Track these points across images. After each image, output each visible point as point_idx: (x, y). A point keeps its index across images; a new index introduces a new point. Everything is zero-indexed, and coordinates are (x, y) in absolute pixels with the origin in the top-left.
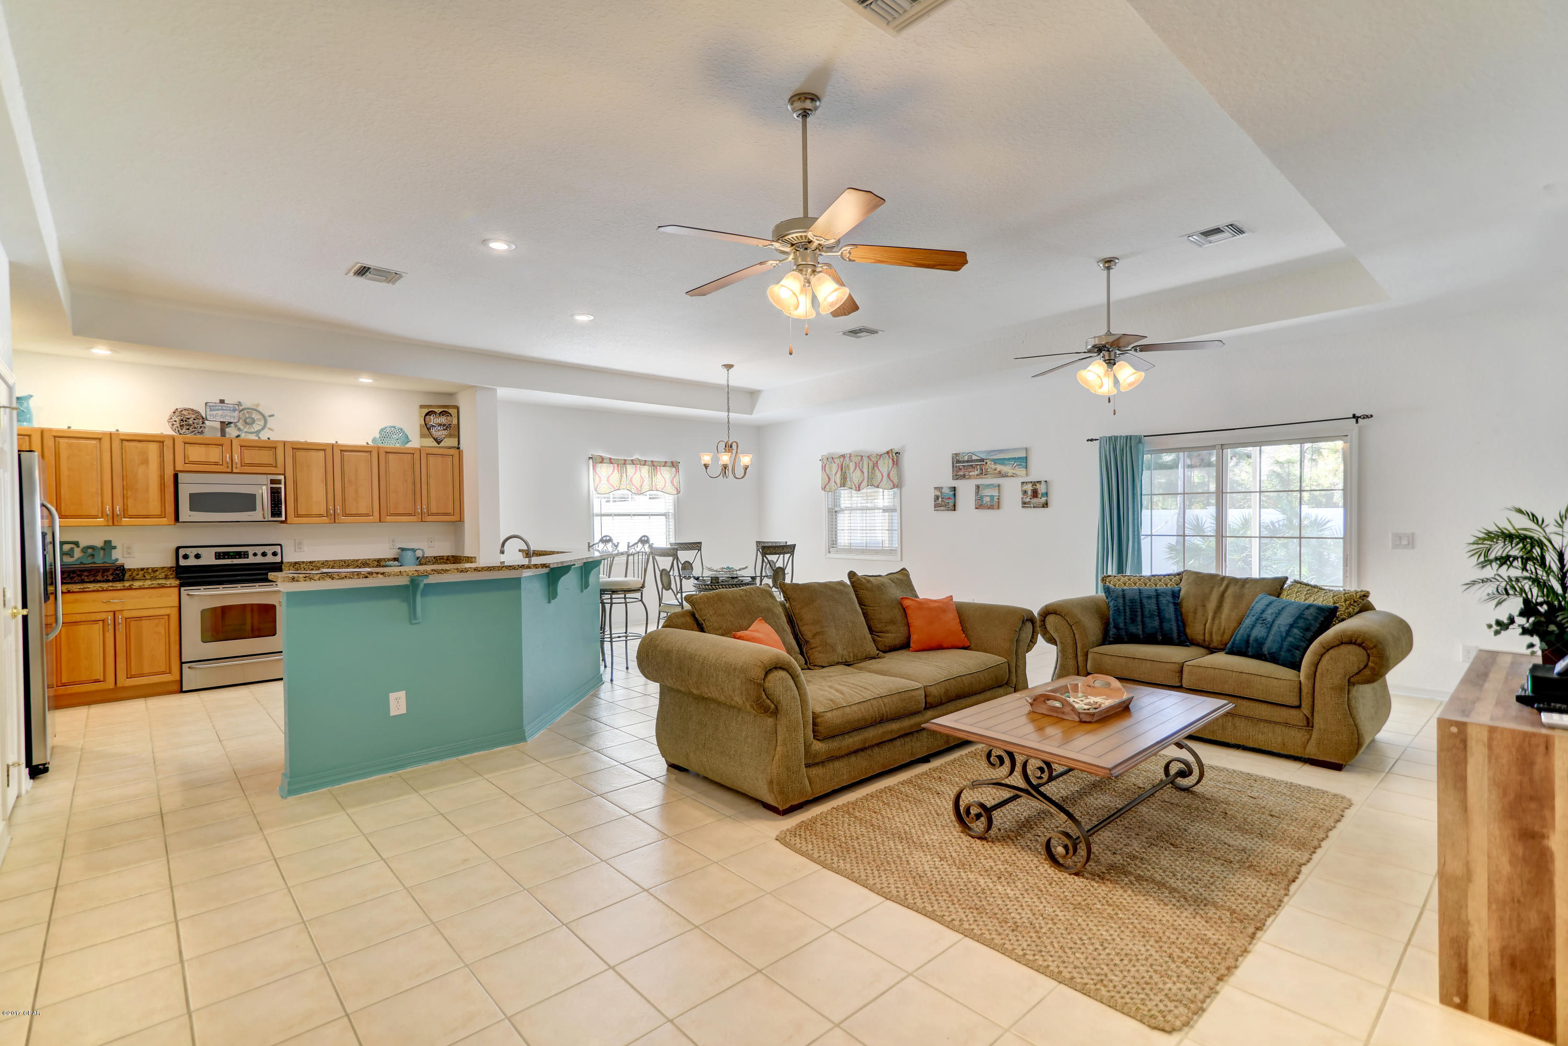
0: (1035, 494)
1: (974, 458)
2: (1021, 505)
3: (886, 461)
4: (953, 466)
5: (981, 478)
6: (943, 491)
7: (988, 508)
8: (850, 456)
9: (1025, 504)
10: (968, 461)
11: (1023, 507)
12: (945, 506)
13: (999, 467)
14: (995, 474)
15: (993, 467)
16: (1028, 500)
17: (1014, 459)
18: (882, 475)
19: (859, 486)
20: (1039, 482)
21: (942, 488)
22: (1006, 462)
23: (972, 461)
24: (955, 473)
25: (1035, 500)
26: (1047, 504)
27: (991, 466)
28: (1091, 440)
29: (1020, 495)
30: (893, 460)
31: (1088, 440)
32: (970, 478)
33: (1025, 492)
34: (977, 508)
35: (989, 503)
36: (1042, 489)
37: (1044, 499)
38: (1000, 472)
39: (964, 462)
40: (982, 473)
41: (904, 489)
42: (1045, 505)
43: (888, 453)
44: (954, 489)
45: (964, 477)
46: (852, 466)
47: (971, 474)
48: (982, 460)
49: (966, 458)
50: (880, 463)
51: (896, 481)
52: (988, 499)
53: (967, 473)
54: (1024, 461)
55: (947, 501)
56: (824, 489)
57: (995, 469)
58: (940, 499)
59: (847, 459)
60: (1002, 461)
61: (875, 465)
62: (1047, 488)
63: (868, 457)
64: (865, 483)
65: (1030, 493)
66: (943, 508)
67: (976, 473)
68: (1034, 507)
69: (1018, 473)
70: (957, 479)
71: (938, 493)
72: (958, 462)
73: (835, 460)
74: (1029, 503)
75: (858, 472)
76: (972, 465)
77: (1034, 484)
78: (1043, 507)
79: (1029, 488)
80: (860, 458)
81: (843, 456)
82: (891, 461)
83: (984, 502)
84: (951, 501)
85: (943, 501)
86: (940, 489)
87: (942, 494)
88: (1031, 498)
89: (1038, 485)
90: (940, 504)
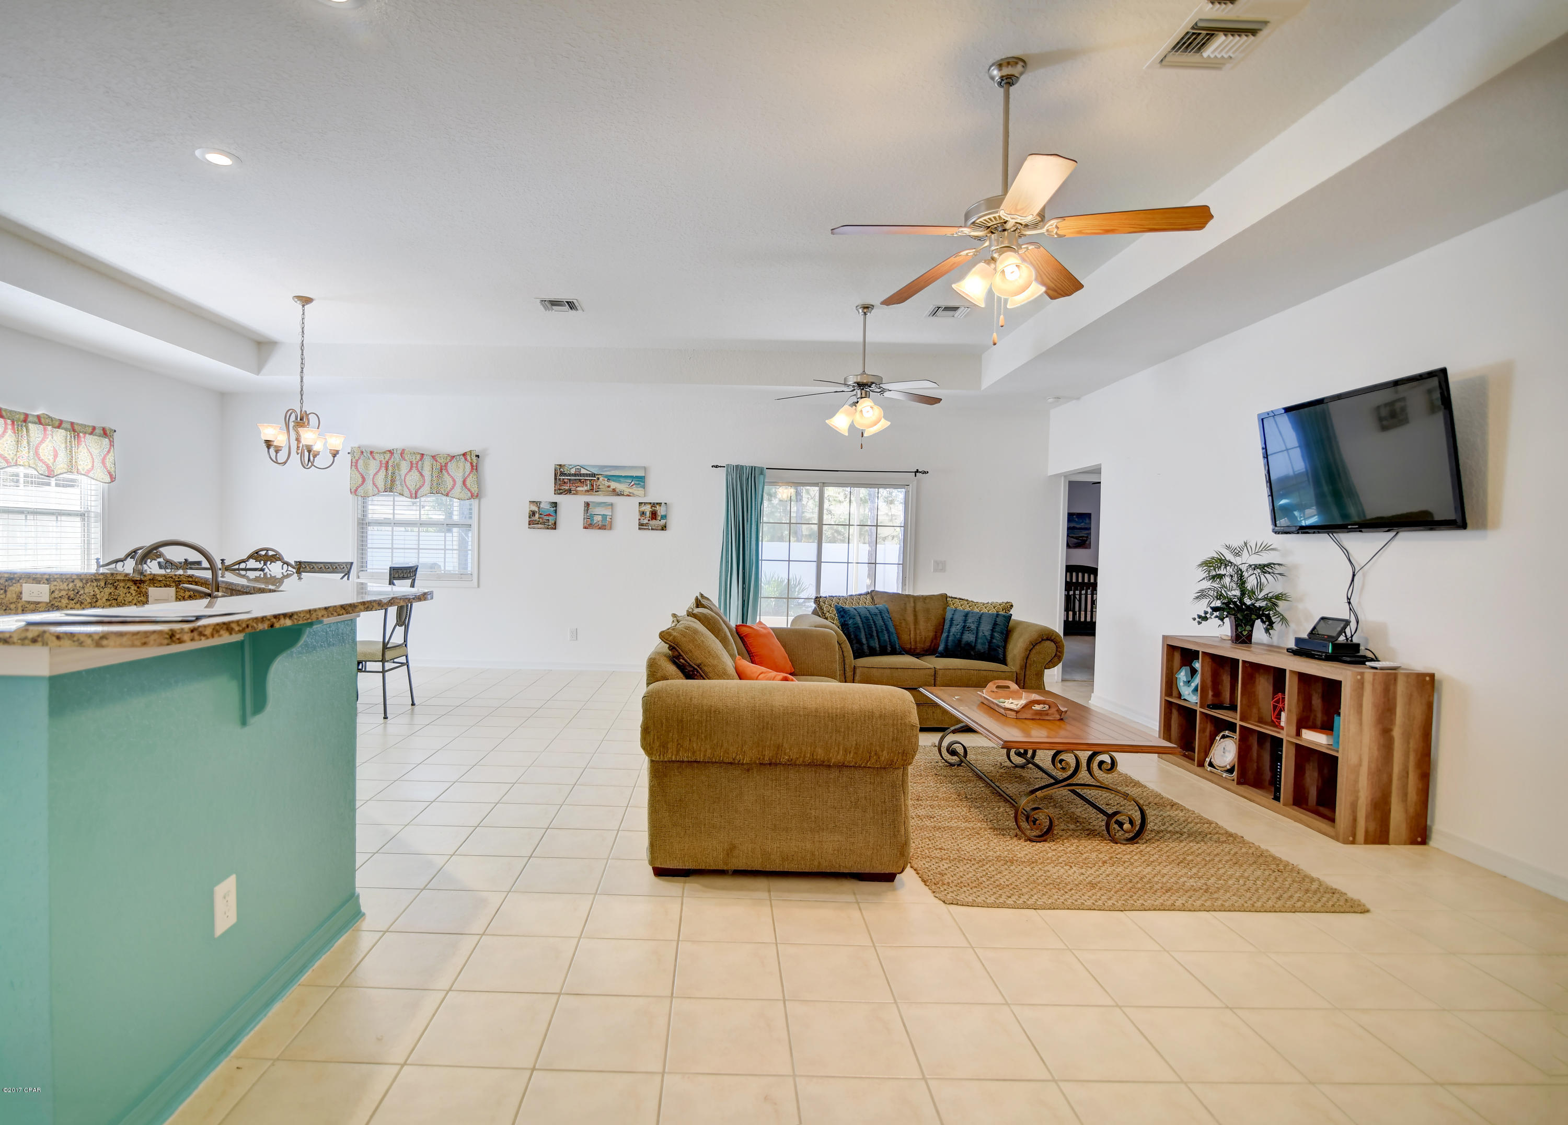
0: (654, 515)
1: (583, 471)
2: (637, 526)
3: (461, 464)
4: (556, 479)
5: (591, 495)
6: (542, 506)
7: (600, 528)
8: (402, 454)
9: (642, 526)
10: (575, 475)
11: (640, 529)
12: (544, 523)
13: (613, 485)
14: (608, 491)
15: (607, 483)
16: (646, 521)
17: (632, 477)
18: (454, 481)
19: (416, 493)
20: (660, 504)
21: (540, 502)
22: (622, 480)
23: (580, 475)
24: (558, 487)
25: (653, 522)
26: (665, 527)
27: (603, 482)
28: (717, 467)
29: (637, 516)
30: (471, 464)
31: (712, 467)
32: (577, 493)
33: (643, 514)
34: (585, 528)
35: (600, 523)
36: (661, 511)
37: (663, 522)
38: (614, 490)
39: (570, 475)
40: (592, 490)
41: (483, 501)
42: (664, 528)
43: (464, 455)
44: (555, 505)
45: (569, 491)
46: (405, 466)
47: (578, 489)
48: (594, 475)
49: (573, 471)
50: (452, 466)
51: (475, 490)
52: (600, 518)
53: (573, 488)
54: (640, 481)
55: (547, 518)
56: (355, 492)
57: (609, 487)
58: (537, 515)
59: (397, 456)
60: (617, 478)
61: (443, 468)
62: (667, 511)
63: (433, 457)
64: (426, 488)
65: (648, 514)
66: (540, 526)
67: (586, 488)
68: (652, 529)
69: (635, 492)
70: (561, 494)
71: (535, 508)
72: (562, 474)
73: (377, 456)
74: (646, 524)
75: (415, 474)
76: (580, 480)
77: (653, 505)
78: (662, 529)
79: (647, 509)
80: (418, 457)
81: (391, 452)
82: (468, 466)
83: (595, 522)
84: (550, 518)
85: (539, 518)
86: (537, 503)
87: (539, 510)
88: (649, 520)
89: (658, 506)
90: (535, 521)
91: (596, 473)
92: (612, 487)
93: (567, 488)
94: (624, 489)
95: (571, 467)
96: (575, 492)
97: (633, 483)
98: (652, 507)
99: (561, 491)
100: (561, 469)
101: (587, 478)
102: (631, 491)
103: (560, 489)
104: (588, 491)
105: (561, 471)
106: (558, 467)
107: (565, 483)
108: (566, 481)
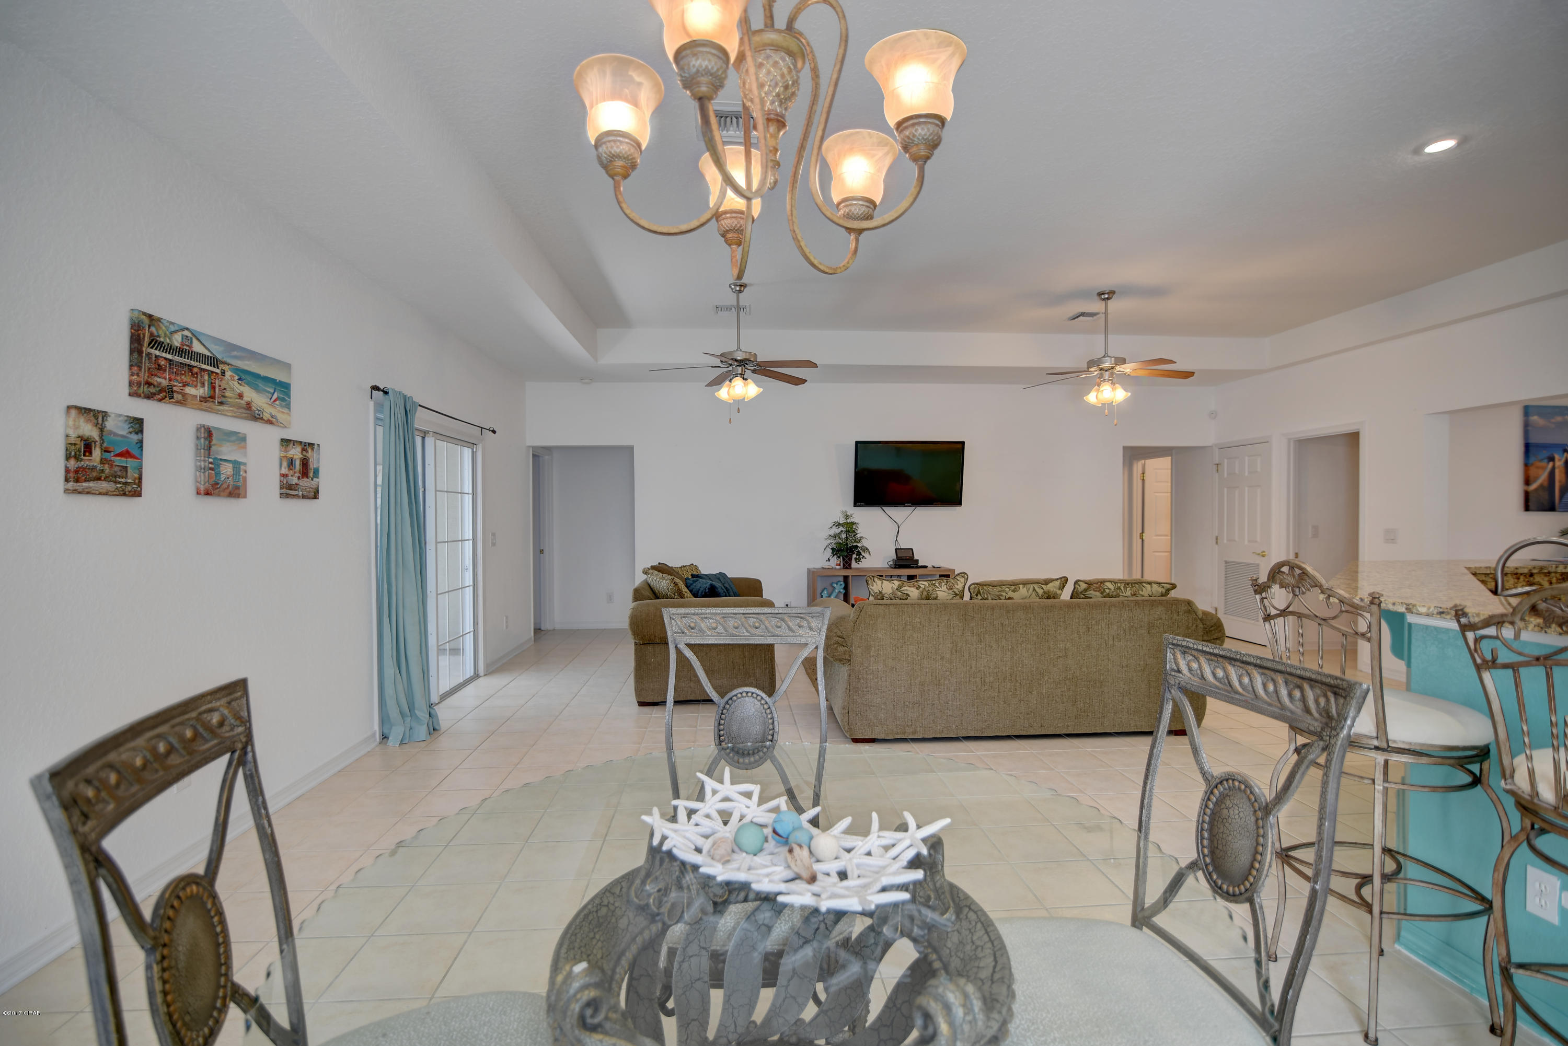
0: (304, 467)
1: (197, 347)
2: (277, 491)
4: (133, 350)
5: (210, 409)
6: (110, 424)
7: (228, 495)
9: (287, 489)
10: (181, 352)
11: (282, 494)
12: (112, 478)
13: (250, 394)
14: (240, 407)
15: (237, 387)
16: (292, 480)
20: (311, 445)
21: (105, 415)
23: (192, 355)
24: (144, 376)
25: (303, 482)
26: (317, 492)
27: (232, 382)
28: (379, 387)
29: (280, 467)
31: (371, 387)
32: (183, 402)
33: (291, 463)
34: (201, 491)
35: (229, 482)
36: (312, 459)
37: (315, 481)
38: (248, 405)
39: (170, 349)
40: (213, 399)
42: (315, 494)
44: (137, 425)
45: (165, 394)
47: (186, 389)
48: (214, 361)
49: (177, 340)
52: (227, 469)
53: (177, 386)
55: (119, 461)
57: (241, 396)
58: (97, 453)
62: (319, 460)
65: (295, 464)
66: (104, 485)
67: (200, 390)
68: (304, 497)
69: (278, 415)
70: (149, 397)
71: (88, 430)
72: (155, 342)
74: (293, 486)
76: (190, 367)
77: (304, 446)
78: (313, 497)
79: (295, 453)
83: (223, 477)
84: (130, 463)
85: (103, 461)
86: (97, 416)
87: (101, 436)
88: (299, 478)
89: (310, 450)
90: (93, 469)
91: (219, 357)
92: (246, 398)
93: (164, 383)
94: (265, 406)
95: (172, 328)
96: (179, 397)
97: (275, 396)
98: (303, 450)
99: (152, 390)
100: (153, 329)
101: (204, 366)
102: (274, 412)
103: (149, 384)
104: (204, 399)
105: (152, 334)
106: (146, 321)
107: (160, 368)
108: (163, 363)
